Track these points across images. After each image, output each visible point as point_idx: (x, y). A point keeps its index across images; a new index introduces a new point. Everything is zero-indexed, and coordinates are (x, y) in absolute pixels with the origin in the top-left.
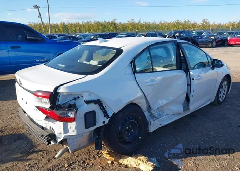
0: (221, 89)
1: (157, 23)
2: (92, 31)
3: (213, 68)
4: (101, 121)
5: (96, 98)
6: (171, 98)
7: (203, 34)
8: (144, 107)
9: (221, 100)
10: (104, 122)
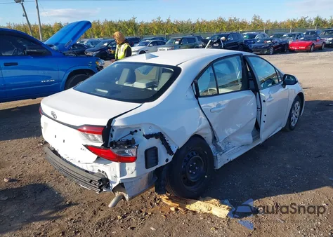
0: (293, 112)
1: (193, 22)
2: (102, 35)
3: (284, 86)
4: (164, 158)
5: (157, 131)
6: (239, 126)
7: (256, 37)
8: (209, 139)
9: (293, 124)
10: (167, 160)
